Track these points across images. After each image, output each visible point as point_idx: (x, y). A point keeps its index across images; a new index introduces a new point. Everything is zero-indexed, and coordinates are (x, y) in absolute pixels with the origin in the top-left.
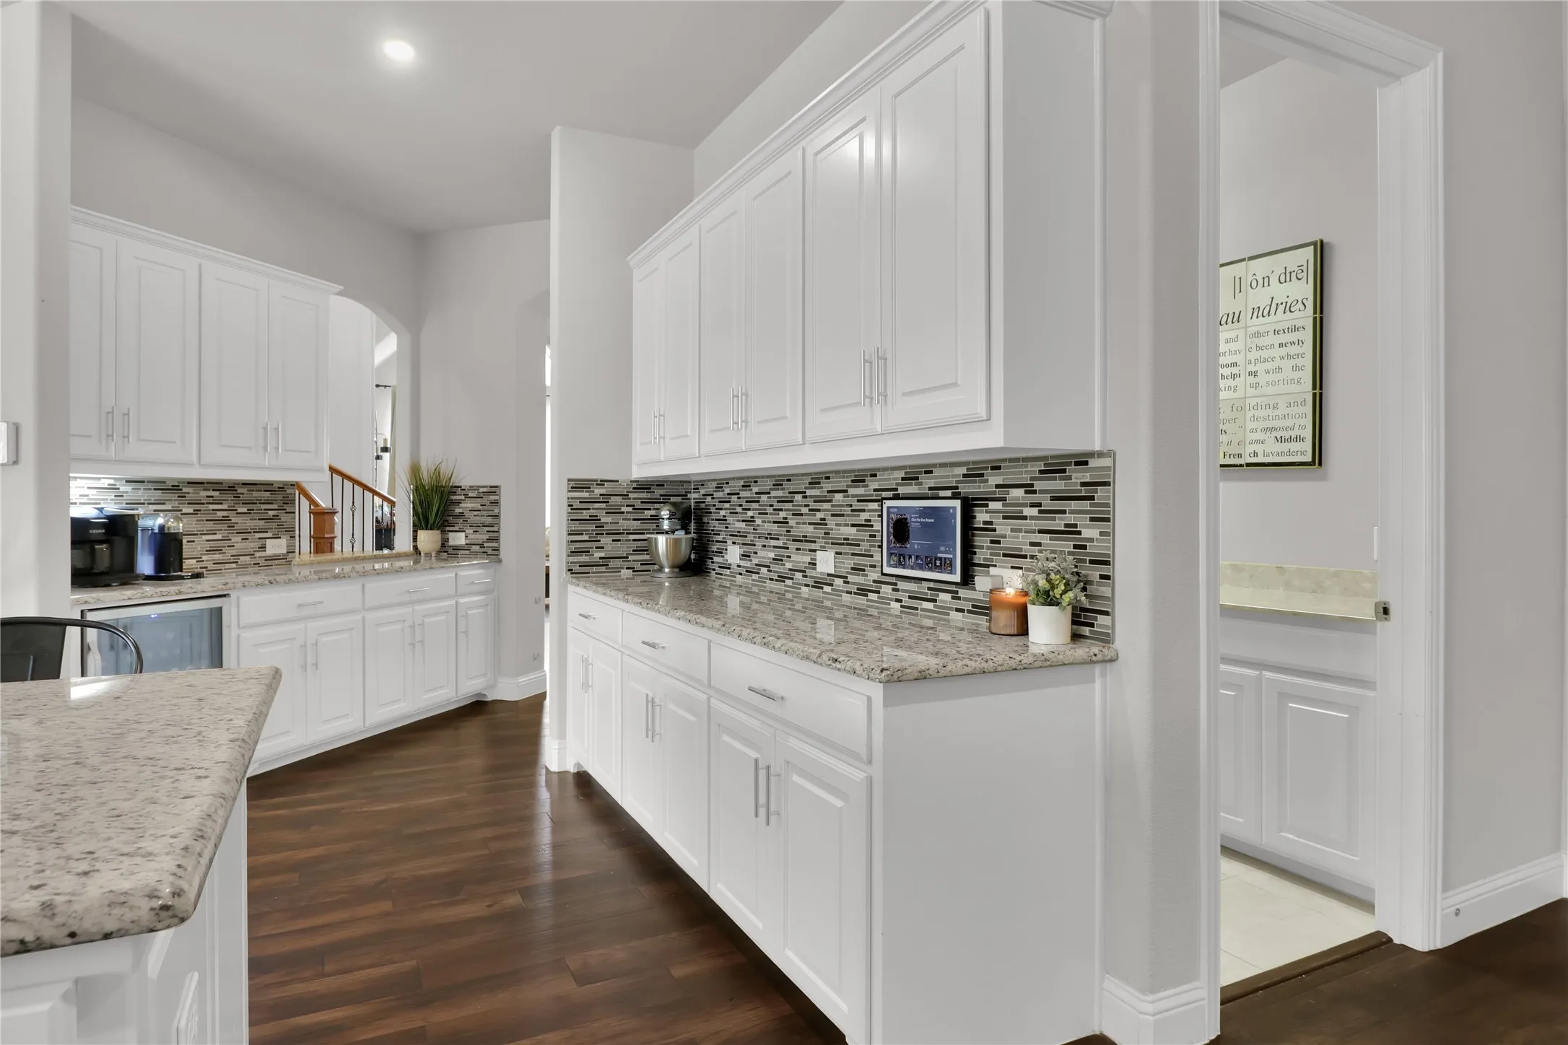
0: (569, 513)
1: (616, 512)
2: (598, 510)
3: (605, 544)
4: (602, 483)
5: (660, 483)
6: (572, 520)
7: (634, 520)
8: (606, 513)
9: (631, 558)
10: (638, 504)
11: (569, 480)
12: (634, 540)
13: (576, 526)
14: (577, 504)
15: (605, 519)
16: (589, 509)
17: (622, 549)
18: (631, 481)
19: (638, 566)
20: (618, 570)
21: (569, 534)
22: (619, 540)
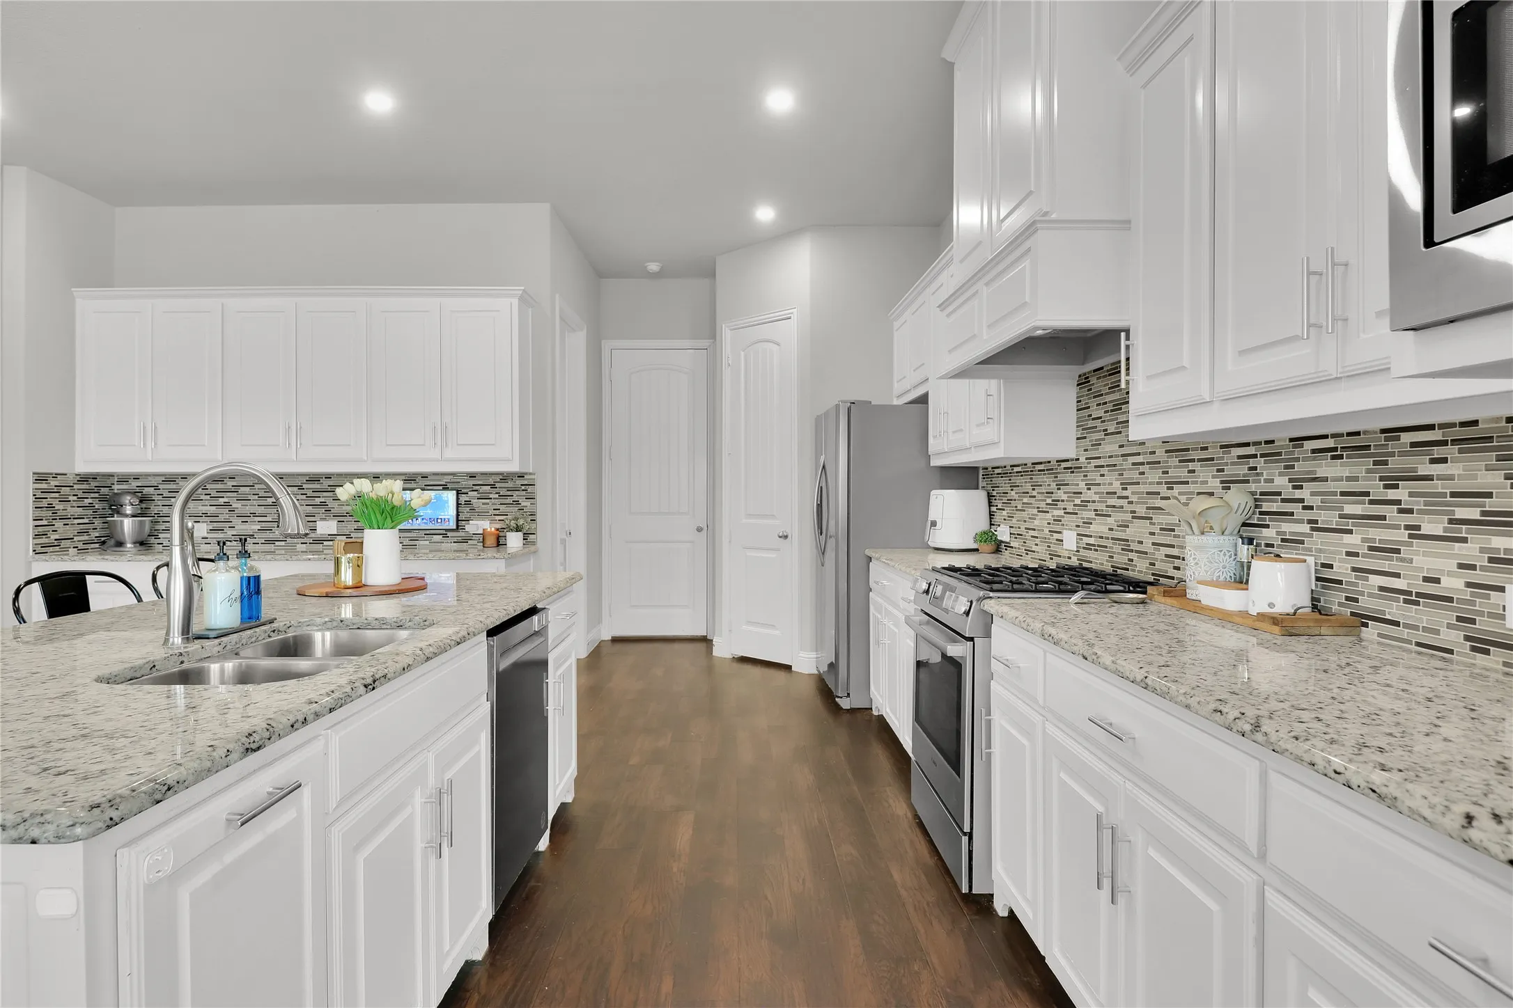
0: (34, 501)
1: (64, 500)
2: (52, 499)
3: (58, 528)
4: (56, 476)
5: (94, 477)
6: (36, 508)
7: (78, 507)
8: (60, 501)
9: (76, 539)
10: (80, 494)
11: (34, 474)
12: (78, 524)
13: (39, 513)
14: (39, 495)
15: (59, 506)
16: (47, 498)
17: (70, 531)
18: (76, 475)
19: (81, 546)
20: (66, 549)
21: (34, 520)
22: (68, 524)
